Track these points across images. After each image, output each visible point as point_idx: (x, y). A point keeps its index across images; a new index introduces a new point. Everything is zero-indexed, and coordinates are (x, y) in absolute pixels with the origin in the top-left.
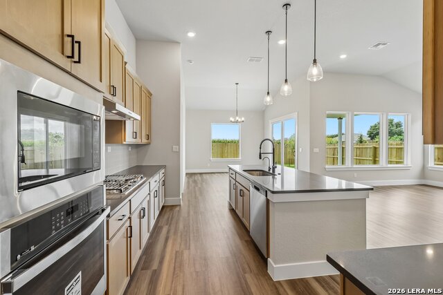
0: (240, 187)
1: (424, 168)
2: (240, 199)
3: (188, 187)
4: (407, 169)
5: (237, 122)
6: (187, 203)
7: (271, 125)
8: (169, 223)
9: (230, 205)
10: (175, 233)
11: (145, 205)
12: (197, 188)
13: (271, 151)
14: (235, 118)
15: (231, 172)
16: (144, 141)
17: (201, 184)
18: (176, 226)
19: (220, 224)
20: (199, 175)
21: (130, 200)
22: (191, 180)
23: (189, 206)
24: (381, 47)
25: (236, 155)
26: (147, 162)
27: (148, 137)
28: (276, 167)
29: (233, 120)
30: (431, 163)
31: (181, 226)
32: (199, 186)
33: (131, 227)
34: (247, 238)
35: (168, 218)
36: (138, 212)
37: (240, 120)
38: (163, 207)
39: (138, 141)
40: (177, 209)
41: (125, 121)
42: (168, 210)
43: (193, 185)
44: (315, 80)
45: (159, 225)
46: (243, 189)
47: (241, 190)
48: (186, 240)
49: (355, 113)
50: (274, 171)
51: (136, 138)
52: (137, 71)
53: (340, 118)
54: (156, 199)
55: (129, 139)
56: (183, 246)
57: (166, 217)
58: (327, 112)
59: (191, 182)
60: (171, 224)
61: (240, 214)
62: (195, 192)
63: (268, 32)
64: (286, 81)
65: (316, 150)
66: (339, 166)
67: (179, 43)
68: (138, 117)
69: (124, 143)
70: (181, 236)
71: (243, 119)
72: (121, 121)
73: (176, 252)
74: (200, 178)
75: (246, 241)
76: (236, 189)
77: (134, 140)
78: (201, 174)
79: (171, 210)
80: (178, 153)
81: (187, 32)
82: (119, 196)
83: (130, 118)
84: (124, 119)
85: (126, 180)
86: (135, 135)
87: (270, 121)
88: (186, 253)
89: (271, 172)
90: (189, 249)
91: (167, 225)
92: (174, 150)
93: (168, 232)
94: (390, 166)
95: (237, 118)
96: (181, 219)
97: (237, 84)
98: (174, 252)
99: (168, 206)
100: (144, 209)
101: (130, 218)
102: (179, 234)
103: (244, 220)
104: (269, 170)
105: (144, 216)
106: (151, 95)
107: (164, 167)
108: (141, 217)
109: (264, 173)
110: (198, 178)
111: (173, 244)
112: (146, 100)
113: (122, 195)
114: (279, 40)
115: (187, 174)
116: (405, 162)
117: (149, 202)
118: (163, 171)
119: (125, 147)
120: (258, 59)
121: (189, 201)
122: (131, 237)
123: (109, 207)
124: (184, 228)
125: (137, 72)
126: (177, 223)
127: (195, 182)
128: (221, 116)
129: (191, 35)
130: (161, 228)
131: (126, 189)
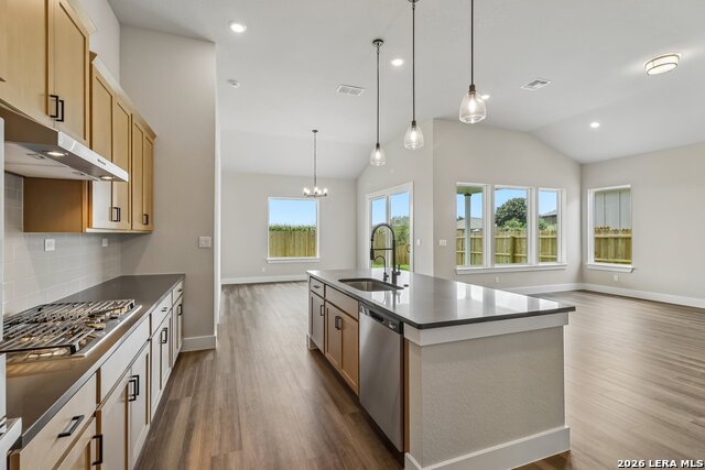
0: (333, 312)
1: (582, 266)
2: (334, 333)
3: (228, 312)
4: (561, 269)
5: (315, 195)
6: (228, 344)
7: (368, 203)
8: (192, 391)
9: (312, 342)
10: (208, 414)
11: (139, 369)
12: (244, 312)
13: (389, 245)
14: (311, 189)
15: (314, 282)
16: (138, 227)
17: (253, 304)
18: (209, 397)
19: (298, 383)
20: (246, 288)
21: (98, 372)
22: (232, 297)
23: (232, 352)
24: (538, 86)
25: (311, 251)
26: (143, 269)
27: (147, 219)
28: (399, 273)
29: (308, 192)
30: (591, 260)
31: (219, 396)
32: (249, 307)
33: (99, 437)
34: (352, 409)
35: (191, 381)
36: (120, 389)
37: (320, 193)
38: (180, 355)
39: (123, 226)
40: (210, 357)
41: (90, 183)
42: (190, 360)
43: (237, 306)
44: (473, 122)
45: (171, 398)
46: (343, 315)
47: (338, 318)
48: (233, 427)
49: (496, 186)
50: (394, 280)
51: (118, 220)
52: (123, 80)
53: (468, 195)
54: (166, 347)
55: (100, 220)
56: (226, 444)
57: (186, 378)
58: (458, 183)
59: (232, 301)
60: (197, 392)
61: (335, 363)
62: (242, 320)
63: (378, 41)
64: (414, 123)
65: (443, 242)
66: (466, 267)
67: (213, 43)
68: (124, 175)
69: (88, 230)
70: (221, 418)
71: (325, 191)
72: (81, 181)
73: (213, 459)
74: (248, 293)
75: (353, 415)
76: (325, 314)
77: (114, 225)
78: (250, 285)
79: (196, 360)
80: (211, 250)
81: (230, 22)
82: (65, 363)
83: (102, 174)
84: (86, 177)
85: (92, 316)
86: (116, 213)
87: (368, 196)
88: (234, 458)
89: (390, 281)
90: (241, 448)
91: (188, 395)
92: (203, 244)
93: (192, 413)
94: (541, 264)
95: (316, 189)
96: (219, 378)
97: (315, 131)
98: (208, 461)
99: (189, 354)
100: (136, 380)
101: (97, 415)
102: (216, 414)
103: (345, 374)
104: (385, 279)
105: (136, 393)
106: (154, 136)
107: (181, 277)
108: (128, 398)
109: (376, 285)
110: (244, 293)
111: (205, 441)
112: (143, 145)
113: (74, 359)
114: (393, 59)
115: (223, 286)
116: (559, 259)
117: (149, 359)
118: (179, 286)
119: (93, 239)
120: (355, 90)
121: (231, 339)
122: (99, 461)
123: (19, 422)
124: (226, 400)
125: (121, 84)
126: (209, 391)
127: (240, 300)
128: (287, 186)
129: (238, 28)
130: (176, 403)
131: (90, 340)
